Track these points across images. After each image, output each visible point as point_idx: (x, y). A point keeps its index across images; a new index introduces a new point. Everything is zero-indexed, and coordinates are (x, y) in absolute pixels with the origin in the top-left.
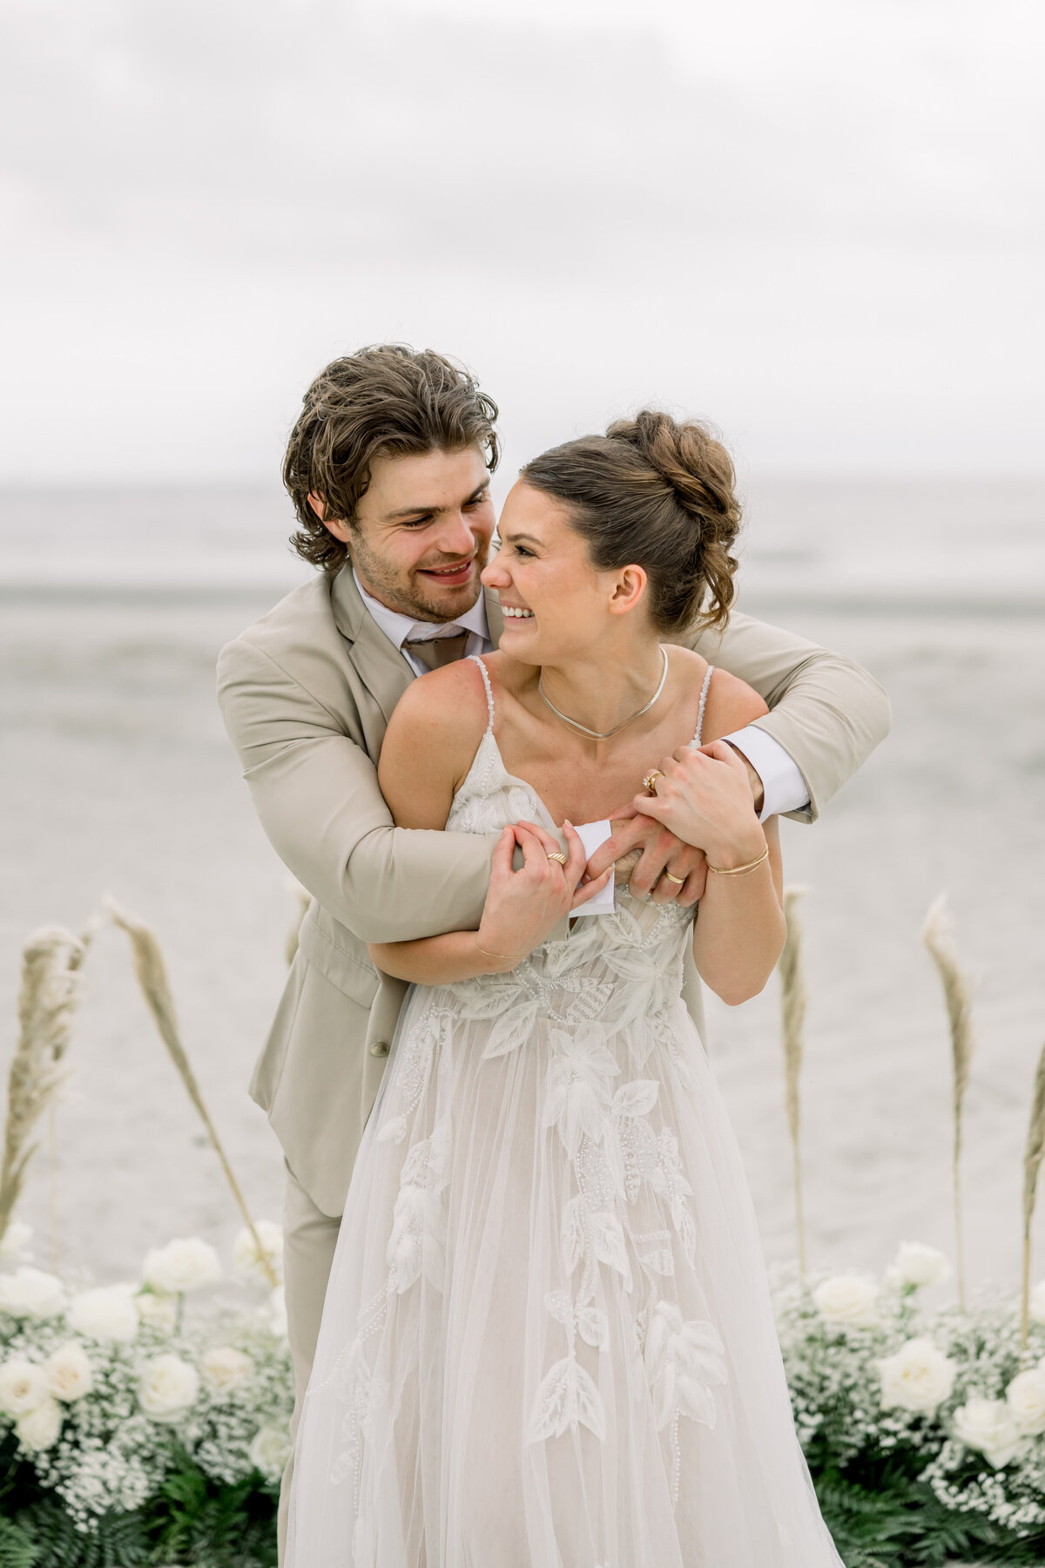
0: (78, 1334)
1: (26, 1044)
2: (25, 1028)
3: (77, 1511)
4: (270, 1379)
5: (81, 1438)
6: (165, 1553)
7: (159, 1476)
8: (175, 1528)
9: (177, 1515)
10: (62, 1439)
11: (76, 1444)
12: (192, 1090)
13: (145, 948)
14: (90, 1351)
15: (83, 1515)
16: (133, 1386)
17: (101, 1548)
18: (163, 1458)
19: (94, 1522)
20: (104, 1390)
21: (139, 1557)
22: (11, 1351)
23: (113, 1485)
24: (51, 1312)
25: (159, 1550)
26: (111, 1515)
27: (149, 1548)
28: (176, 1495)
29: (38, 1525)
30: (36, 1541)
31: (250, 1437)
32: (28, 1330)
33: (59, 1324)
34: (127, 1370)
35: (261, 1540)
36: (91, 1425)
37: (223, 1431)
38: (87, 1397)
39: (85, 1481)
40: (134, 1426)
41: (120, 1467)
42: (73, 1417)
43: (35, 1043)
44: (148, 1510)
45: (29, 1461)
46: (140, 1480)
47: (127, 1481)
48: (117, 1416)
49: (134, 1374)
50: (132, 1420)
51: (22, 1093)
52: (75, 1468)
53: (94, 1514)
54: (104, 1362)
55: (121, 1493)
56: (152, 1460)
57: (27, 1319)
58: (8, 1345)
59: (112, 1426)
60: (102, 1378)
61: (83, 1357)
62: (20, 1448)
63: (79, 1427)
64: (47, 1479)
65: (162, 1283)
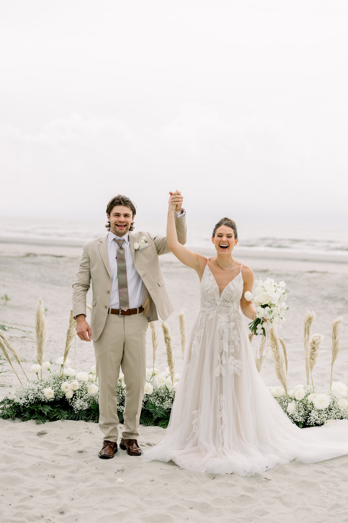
0: (77, 379)
1: (70, 327)
2: (70, 324)
3: (75, 410)
5: (77, 397)
6: (90, 418)
7: (90, 405)
8: (92, 414)
9: (92, 411)
10: (73, 397)
11: (76, 398)
14: (79, 382)
15: (76, 410)
16: (87, 389)
17: (79, 416)
18: (91, 402)
19: (78, 412)
20: (81, 389)
21: (85, 418)
22: (65, 381)
23: (81, 405)
24: (73, 375)
25: (89, 417)
26: (81, 410)
27: (88, 417)
29: (68, 412)
30: (67, 414)
32: (69, 378)
33: (74, 378)
34: (86, 386)
36: (79, 395)
38: (78, 390)
39: (77, 404)
40: (86, 396)
41: (83, 402)
42: (75, 394)
43: (72, 327)
44: (88, 410)
45: (68, 401)
46: (87, 405)
47: (84, 405)
48: (83, 394)
49: (87, 387)
50: (86, 395)
51: (69, 335)
52: (75, 402)
53: (78, 410)
54: (82, 384)
55: (83, 407)
56: (89, 402)
57: (69, 376)
58: (65, 380)
59: (82, 395)
60: (81, 387)
61: (78, 383)
62: (66, 398)
63: (77, 395)
64: (70, 404)
65: (93, 372)
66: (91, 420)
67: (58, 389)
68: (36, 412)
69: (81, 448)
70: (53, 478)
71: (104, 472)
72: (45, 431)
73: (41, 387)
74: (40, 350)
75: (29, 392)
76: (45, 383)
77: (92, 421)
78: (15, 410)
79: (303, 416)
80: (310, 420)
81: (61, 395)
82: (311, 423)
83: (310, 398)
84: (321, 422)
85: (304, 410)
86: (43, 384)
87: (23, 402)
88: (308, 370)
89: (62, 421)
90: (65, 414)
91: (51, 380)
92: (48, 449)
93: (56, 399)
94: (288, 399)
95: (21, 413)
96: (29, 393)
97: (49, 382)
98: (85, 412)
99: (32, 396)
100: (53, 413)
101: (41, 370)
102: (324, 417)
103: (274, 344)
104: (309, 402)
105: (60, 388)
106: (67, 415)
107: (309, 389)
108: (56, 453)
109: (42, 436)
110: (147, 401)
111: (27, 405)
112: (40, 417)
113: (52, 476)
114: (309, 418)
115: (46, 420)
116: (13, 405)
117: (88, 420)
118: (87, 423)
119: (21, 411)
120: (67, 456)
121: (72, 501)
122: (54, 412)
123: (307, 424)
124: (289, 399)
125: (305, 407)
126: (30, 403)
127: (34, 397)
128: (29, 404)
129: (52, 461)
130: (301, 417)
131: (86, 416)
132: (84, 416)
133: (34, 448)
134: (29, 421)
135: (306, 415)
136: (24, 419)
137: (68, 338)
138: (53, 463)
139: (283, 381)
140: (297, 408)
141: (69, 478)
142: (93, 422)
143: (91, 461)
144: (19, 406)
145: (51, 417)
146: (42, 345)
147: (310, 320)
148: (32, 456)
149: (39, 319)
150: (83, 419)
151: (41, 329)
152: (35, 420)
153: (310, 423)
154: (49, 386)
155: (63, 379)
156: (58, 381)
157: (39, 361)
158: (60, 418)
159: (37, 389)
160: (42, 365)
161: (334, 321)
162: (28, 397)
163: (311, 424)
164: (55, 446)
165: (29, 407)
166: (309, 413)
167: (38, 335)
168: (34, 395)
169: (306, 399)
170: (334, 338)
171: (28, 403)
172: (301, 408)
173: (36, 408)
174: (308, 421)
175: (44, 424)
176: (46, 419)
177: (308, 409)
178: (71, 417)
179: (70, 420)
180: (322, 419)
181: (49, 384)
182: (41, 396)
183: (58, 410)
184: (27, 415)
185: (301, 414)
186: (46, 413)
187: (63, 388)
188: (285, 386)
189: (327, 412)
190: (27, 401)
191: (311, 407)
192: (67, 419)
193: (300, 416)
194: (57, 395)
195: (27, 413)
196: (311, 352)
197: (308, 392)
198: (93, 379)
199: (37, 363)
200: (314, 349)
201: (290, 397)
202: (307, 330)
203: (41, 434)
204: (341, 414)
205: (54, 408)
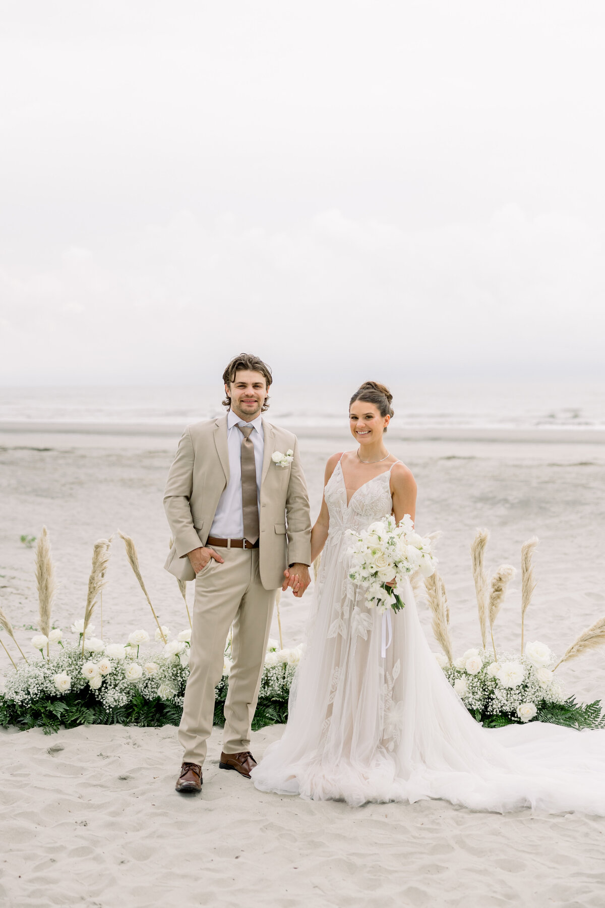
0: (108, 657)
1: (94, 572)
2: (94, 567)
3: (106, 707)
4: (164, 671)
5: (107, 686)
6: (131, 719)
7: (130, 698)
10: (102, 686)
11: (106, 688)
12: (142, 586)
13: (129, 544)
14: (111, 661)
15: (108, 708)
16: (123, 672)
17: (113, 717)
18: (132, 692)
19: (111, 710)
20: (115, 672)
21: (124, 720)
22: (88, 661)
23: (116, 698)
24: (101, 650)
25: (130, 717)
26: (115, 708)
27: (127, 718)
28: (135, 703)
29: (95, 711)
30: (94, 715)
31: (157, 688)
32: (93, 655)
33: (102, 654)
34: (122, 667)
35: (160, 717)
36: (111, 683)
37: (149, 686)
38: (110, 674)
39: (109, 698)
40: (124, 683)
41: (119, 694)
42: (105, 680)
43: (97, 571)
44: (127, 707)
45: (93, 692)
46: (125, 698)
47: (121, 698)
48: (119, 680)
49: (124, 668)
50: (123, 681)
51: (92, 586)
52: (106, 694)
53: (111, 708)
54: (115, 664)
55: (119, 702)
56: (128, 693)
57: (93, 652)
58: (87, 659)
59: (117, 683)
60: (114, 669)
61: (109, 662)
62: (90, 689)
63: (108, 683)
64: (98, 698)
65: (132, 642)
66: (133, 723)
67: (77, 674)
69: (123, 773)
70: (85, 826)
71: (168, 811)
72: (60, 745)
73: (48, 672)
74: (45, 612)
75: (30, 682)
76: (56, 665)
77: (135, 725)
78: (7, 712)
79: (481, 700)
80: (492, 706)
81: (82, 683)
82: (495, 710)
83: (492, 671)
84: (510, 709)
85: (481, 690)
86: (52, 668)
87: (21, 698)
88: (484, 625)
89: (87, 727)
90: (90, 714)
91: (65, 659)
92: (69, 776)
93: (74, 690)
94: (454, 673)
95: (18, 716)
96: (30, 684)
97: (61, 664)
98: (123, 710)
99: (36, 688)
100: (71, 714)
101: (48, 643)
102: (515, 700)
103: (432, 584)
104: (490, 676)
105: (79, 672)
106: (93, 717)
107: (487, 655)
108: (84, 783)
109: (55, 754)
110: (224, 686)
111: (27, 704)
112: (49, 723)
113: (82, 822)
114: (490, 704)
115: (59, 727)
116: (4, 705)
117: (128, 723)
119: (18, 714)
120: (102, 786)
121: (123, 865)
122: (72, 712)
123: (488, 713)
124: (456, 674)
125: (482, 686)
126: (32, 699)
127: (38, 690)
128: (30, 702)
129: (79, 798)
130: (477, 702)
131: (125, 717)
132: (122, 716)
133: (45, 776)
134: (31, 729)
135: (486, 699)
136: (23, 726)
137: (92, 590)
138: (81, 801)
139: (445, 643)
140: (470, 688)
141: (111, 825)
142: (137, 725)
143: (143, 793)
144: (14, 705)
145: (67, 721)
146: (48, 603)
147: (481, 543)
148: (44, 789)
149: (42, 561)
150: (121, 722)
151: (45, 576)
152: (41, 728)
153: (492, 711)
154: (63, 670)
155: (84, 657)
156: (75, 661)
157: (43, 628)
158: (82, 722)
159: (42, 675)
160: (49, 636)
161: (526, 543)
162: (29, 690)
163: (495, 713)
164: (80, 771)
165: (31, 707)
166: (490, 694)
167: (41, 586)
168: (38, 686)
169: (485, 671)
170: (525, 571)
171: (29, 700)
172: (476, 688)
173: (43, 707)
174: (490, 709)
175: (57, 733)
176: (60, 725)
177: (489, 688)
178: (101, 720)
179: (98, 724)
180: (511, 703)
181: (62, 666)
182: (50, 687)
183: (77, 708)
184: (28, 719)
185: (477, 697)
186: (59, 716)
187: (85, 672)
188: (448, 653)
189: (520, 691)
190: (27, 696)
191: (493, 684)
192: (93, 724)
193: (476, 699)
194: (75, 684)
195: (28, 716)
196: (494, 594)
197: (487, 661)
198: (133, 654)
199: (41, 632)
200: (498, 590)
201: (458, 670)
202: (477, 559)
203: (55, 751)
204: (542, 695)
205: (72, 706)
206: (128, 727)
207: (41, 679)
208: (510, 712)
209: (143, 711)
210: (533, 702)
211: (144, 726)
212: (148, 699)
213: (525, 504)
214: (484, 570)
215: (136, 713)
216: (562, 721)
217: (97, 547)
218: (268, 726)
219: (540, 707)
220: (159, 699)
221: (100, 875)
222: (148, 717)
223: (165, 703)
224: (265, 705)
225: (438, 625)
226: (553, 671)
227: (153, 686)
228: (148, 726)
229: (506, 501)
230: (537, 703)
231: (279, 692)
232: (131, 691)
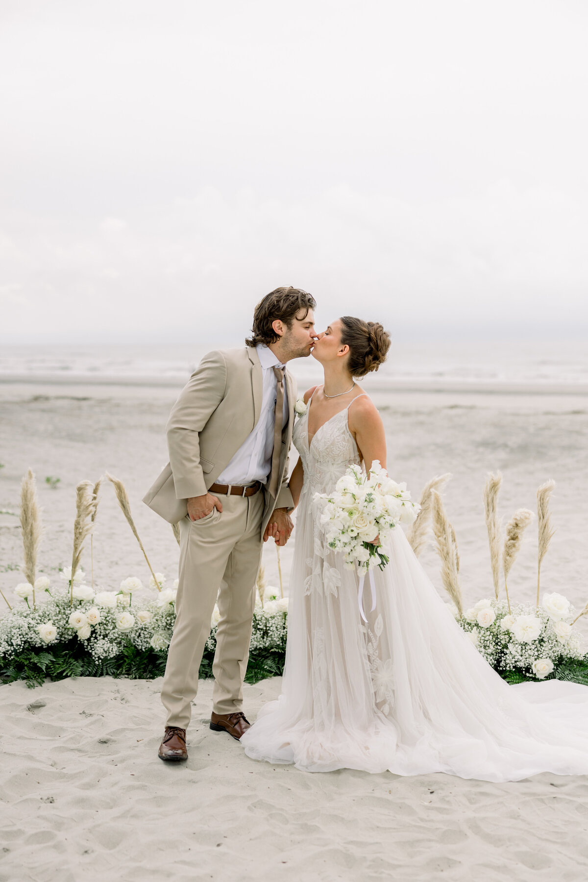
0: (97, 605)
1: (79, 516)
2: (79, 511)
3: (95, 658)
4: (157, 620)
5: (97, 636)
6: (122, 670)
7: (122, 648)
8: (126, 664)
9: (125, 659)
10: (91, 636)
11: (96, 638)
12: (135, 531)
13: (119, 487)
14: (101, 610)
15: (97, 659)
16: (114, 621)
17: (102, 669)
18: (124, 642)
19: (100, 661)
20: (105, 622)
21: (114, 672)
22: (77, 610)
23: (106, 649)
24: (90, 598)
25: (120, 669)
26: (105, 659)
27: (118, 669)
28: (126, 653)
29: (84, 662)
30: (82, 667)
31: (151, 637)
32: (83, 604)
33: (92, 602)
34: (112, 616)
35: (153, 668)
36: (101, 632)
37: (142, 635)
38: (99, 624)
39: (98, 648)
40: (114, 633)
41: (109, 645)
42: (95, 630)
43: (82, 516)
44: (118, 658)
45: (82, 643)
46: (115, 649)
47: (111, 649)
48: (109, 629)
49: (114, 617)
50: (114, 631)
51: (78, 531)
52: (95, 645)
53: (101, 659)
54: (105, 613)
55: (109, 653)
57: (83, 601)
58: (76, 608)
59: (107, 633)
60: (104, 618)
61: (98, 612)
62: (78, 639)
63: (97, 633)
64: (87, 648)
65: (125, 590)
66: (124, 674)
67: (65, 623)
68: (26, 668)
69: (103, 736)
70: (51, 802)
71: (147, 784)
72: (42, 701)
73: (33, 622)
74: (30, 559)
76: (41, 614)
77: (125, 677)
80: (505, 660)
81: (70, 633)
82: (508, 666)
83: (505, 624)
84: (525, 665)
85: (494, 644)
86: (37, 618)
87: (4, 650)
88: (497, 574)
89: (74, 679)
90: (78, 667)
91: (52, 608)
92: (46, 738)
93: (63, 641)
94: (464, 625)
95: (1, 668)
96: (13, 634)
97: (48, 613)
98: (114, 661)
99: (19, 639)
100: (57, 666)
101: (33, 591)
102: (531, 656)
103: (441, 530)
104: (503, 629)
105: (67, 622)
106: (81, 669)
107: (500, 606)
108: (61, 747)
109: (36, 711)
111: (10, 655)
112: (34, 675)
113: (48, 799)
114: (503, 658)
115: (45, 680)
117: (118, 675)
118: (117, 680)
119: (1, 666)
120: (79, 751)
121: (86, 855)
122: (58, 664)
123: (501, 669)
124: (467, 626)
126: (15, 650)
127: (21, 641)
128: (13, 653)
129: (52, 765)
130: (489, 657)
131: (115, 669)
132: (112, 668)
133: (19, 738)
134: (15, 682)
135: (499, 653)
136: (5, 678)
137: (77, 536)
138: (53, 769)
139: (455, 594)
140: (482, 641)
141: (81, 802)
142: (128, 677)
143: (123, 761)
145: (53, 674)
146: (33, 550)
147: (494, 487)
148: (15, 755)
149: (27, 505)
150: (111, 674)
151: (30, 521)
152: (25, 681)
153: (505, 667)
154: (49, 620)
155: (72, 606)
156: (63, 610)
157: (28, 577)
158: (69, 674)
159: (26, 625)
160: (36, 584)
161: (542, 488)
162: (12, 641)
163: (508, 668)
164: (56, 732)
165: (14, 659)
166: (503, 648)
167: (26, 532)
168: (22, 636)
169: (498, 624)
170: (542, 517)
172: (488, 642)
173: (26, 659)
174: (502, 664)
175: (41, 686)
176: (45, 677)
177: (502, 642)
178: (89, 672)
179: (86, 676)
181: (48, 615)
182: (34, 638)
183: (65, 660)
184: (11, 671)
185: (489, 651)
186: (44, 668)
187: (73, 623)
188: (458, 603)
189: (535, 646)
190: (9, 648)
191: (506, 637)
192: (81, 676)
193: (488, 654)
194: (63, 634)
195: (11, 668)
196: (508, 543)
197: (500, 612)
198: (125, 603)
199: (26, 579)
200: (515, 538)
201: (469, 621)
202: (490, 505)
203: (35, 707)
204: (559, 650)
205: (59, 657)
206: (119, 679)
207: (25, 629)
208: (524, 668)
209: (135, 662)
210: (550, 657)
211: (135, 678)
212: (141, 649)
213: (523, 448)
214: (497, 517)
215: (127, 665)
216: (580, 677)
217: (80, 489)
218: (266, 678)
219: (557, 662)
220: (151, 649)
221: (57, 870)
222: (140, 669)
223: (158, 654)
224: (263, 656)
225: (447, 575)
226: (571, 625)
227: (146, 636)
228: (140, 678)
229: (505, 446)
230: (554, 658)
231: (278, 643)
232: (122, 641)
